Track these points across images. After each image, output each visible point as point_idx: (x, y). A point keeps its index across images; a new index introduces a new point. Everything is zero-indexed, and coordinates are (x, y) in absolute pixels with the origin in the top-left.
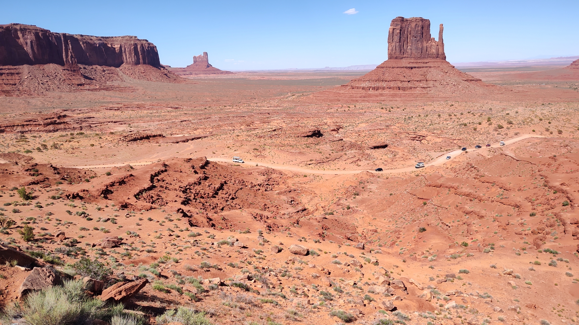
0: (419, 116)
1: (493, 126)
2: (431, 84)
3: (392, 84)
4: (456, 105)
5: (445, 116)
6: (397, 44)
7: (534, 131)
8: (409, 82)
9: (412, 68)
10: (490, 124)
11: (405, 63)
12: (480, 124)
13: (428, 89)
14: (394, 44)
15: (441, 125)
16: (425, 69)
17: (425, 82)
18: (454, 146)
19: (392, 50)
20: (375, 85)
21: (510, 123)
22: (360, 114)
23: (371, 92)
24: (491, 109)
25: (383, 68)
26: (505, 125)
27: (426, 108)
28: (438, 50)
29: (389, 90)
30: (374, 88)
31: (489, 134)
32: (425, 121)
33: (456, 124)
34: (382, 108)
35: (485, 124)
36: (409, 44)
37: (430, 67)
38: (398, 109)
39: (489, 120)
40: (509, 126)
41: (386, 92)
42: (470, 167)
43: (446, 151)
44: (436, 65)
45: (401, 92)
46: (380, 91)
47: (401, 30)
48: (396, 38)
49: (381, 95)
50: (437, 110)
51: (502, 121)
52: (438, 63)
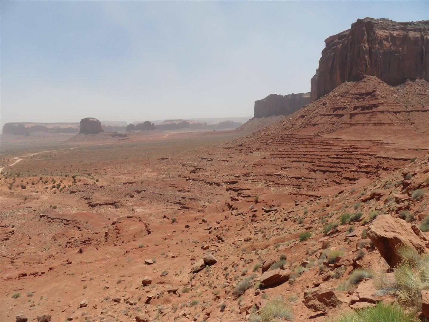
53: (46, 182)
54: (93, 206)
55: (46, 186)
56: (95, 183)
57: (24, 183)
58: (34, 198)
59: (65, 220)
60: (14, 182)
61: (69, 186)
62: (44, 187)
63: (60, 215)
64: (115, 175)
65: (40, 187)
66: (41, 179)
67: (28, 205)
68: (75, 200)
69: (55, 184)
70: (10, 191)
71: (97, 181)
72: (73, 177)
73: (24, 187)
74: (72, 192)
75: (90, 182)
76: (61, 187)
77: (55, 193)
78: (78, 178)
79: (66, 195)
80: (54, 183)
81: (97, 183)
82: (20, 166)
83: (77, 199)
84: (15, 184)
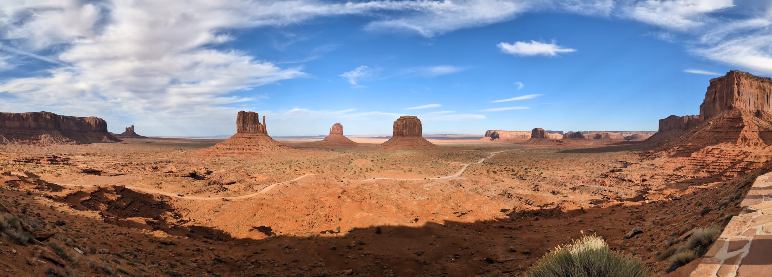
0: (255, 165)
1: (293, 170)
2: (260, 147)
3: (239, 147)
5: (269, 165)
6: (242, 125)
7: (311, 172)
8: (249, 146)
9: (250, 138)
10: (291, 169)
11: (246, 135)
12: (286, 169)
13: (259, 150)
14: (240, 125)
15: (267, 170)
16: (257, 139)
17: (257, 146)
18: (272, 182)
19: (239, 128)
20: (230, 147)
21: (300, 168)
22: (221, 164)
23: (228, 151)
24: (291, 161)
25: (234, 137)
26: (298, 169)
27: (258, 160)
28: (263, 129)
29: (238, 150)
30: (229, 149)
31: (291, 174)
32: (258, 168)
33: (274, 169)
34: (234, 161)
35: (288, 169)
36: (248, 125)
37: (260, 138)
38: (244, 161)
39: (290, 167)
40: (300, 169)
41: (236, 151)
42: (280, 193)
43: (268, 184)
44: (263, 137)
45: (244, 151)
46: (233, 151)
47: (243, 118)
48: (241, 122)
49: (234, 153)
50: (264, 161)
51: (296, 167)
52: (264, 136)
53: (509, 171)
56: (540, 174)
57: (496, 170)
58: (501, 181)
62: (507, 174)
63: (518, 194)
65: (505, 174)
66: (506, 168)
67: (498, 184)
69: (515, 173)
70: (487, 174)
72: (526, 169)
73: (495, 173)
75: (537, 173)
77: (514, 179)
78: (529, 170)
79: (521, 181)
80: (514, 171)
82: (495, 158)
84: (491, 170)
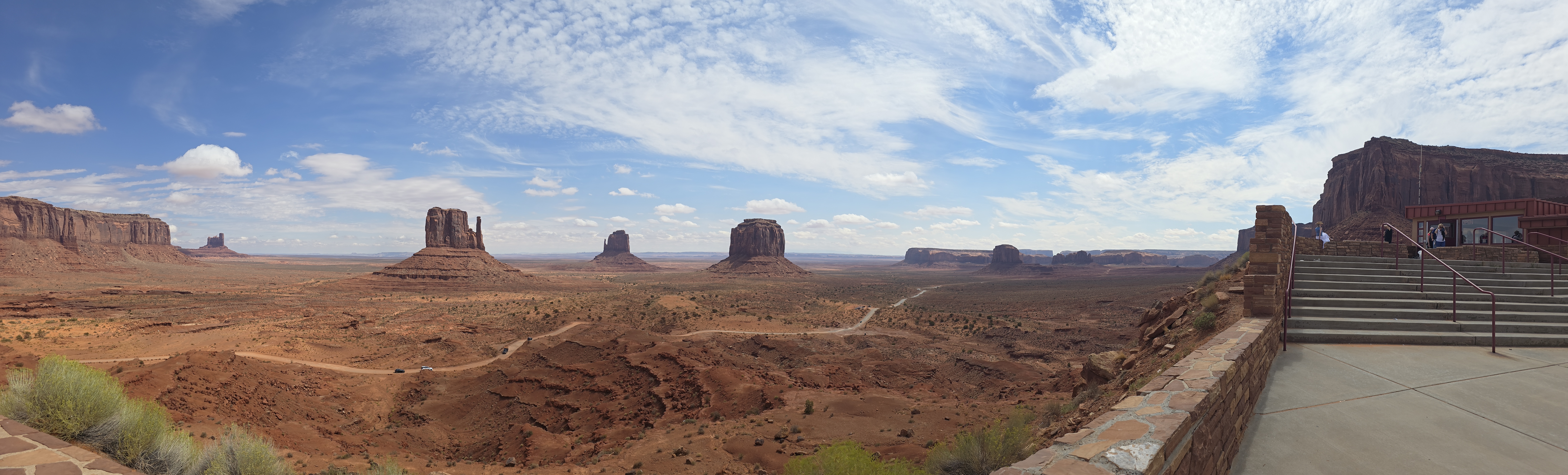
1: (542, 315)
4: (500, 294)
10: (538, 313)
12: (528, 313)
25: (420, 255)
31: (538, 323)
33: (504, 314)
35: (533, 313)
37: (470, 257)
39: (536, 309)
42: (539, 358)
44: (476, 254)
50: (482, 300)
54: (1017, 357)
55: (956, 326)
57: (932, 319)
58: (944, 339)
59: (985, 368)
60: (921, 316)
61: (985, 328)
64: (1039, 319)
65: (950, 325)
66: (951, 315)
67: (938, 345)
68: (992, 347)
69: (968, 325)
70: (916, 326)
71: (1020, 325)
72: (989, 318)
73: (932, 324)
74: (988, 337)
76: (974, 329)
77: (968, 335)
78: (995, 319)
79: (981, 340)
80: (967, 322)
81: (1019, 327)
82: (926, 298)
83: (993, 345)
84: (923, 319)
